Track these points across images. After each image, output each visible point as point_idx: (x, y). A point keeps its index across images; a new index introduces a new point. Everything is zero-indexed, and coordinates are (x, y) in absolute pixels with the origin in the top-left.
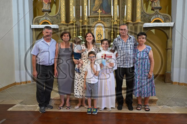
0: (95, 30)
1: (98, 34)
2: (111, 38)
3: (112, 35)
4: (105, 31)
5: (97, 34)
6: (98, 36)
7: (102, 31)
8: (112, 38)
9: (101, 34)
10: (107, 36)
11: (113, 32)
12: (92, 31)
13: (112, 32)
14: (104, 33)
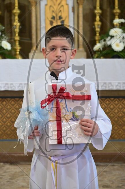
0: (43, 4)
1: (53, 18)
2: (95, 28)
3: (98, 18)
4: (73, 8)
5: (49, 16)
6: (51, 23)
7: (66, 7)
8: (98, 29)
9: (60, 18)
10: (81, 23)
11: (101, 8)
12: (33, 9)
13: (98, 11)
14: (71, 14)
